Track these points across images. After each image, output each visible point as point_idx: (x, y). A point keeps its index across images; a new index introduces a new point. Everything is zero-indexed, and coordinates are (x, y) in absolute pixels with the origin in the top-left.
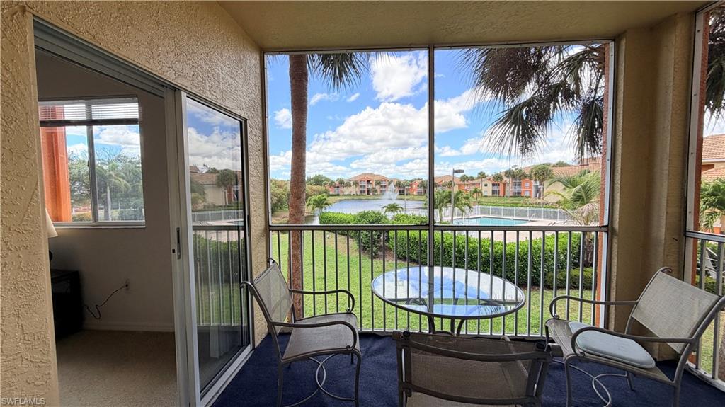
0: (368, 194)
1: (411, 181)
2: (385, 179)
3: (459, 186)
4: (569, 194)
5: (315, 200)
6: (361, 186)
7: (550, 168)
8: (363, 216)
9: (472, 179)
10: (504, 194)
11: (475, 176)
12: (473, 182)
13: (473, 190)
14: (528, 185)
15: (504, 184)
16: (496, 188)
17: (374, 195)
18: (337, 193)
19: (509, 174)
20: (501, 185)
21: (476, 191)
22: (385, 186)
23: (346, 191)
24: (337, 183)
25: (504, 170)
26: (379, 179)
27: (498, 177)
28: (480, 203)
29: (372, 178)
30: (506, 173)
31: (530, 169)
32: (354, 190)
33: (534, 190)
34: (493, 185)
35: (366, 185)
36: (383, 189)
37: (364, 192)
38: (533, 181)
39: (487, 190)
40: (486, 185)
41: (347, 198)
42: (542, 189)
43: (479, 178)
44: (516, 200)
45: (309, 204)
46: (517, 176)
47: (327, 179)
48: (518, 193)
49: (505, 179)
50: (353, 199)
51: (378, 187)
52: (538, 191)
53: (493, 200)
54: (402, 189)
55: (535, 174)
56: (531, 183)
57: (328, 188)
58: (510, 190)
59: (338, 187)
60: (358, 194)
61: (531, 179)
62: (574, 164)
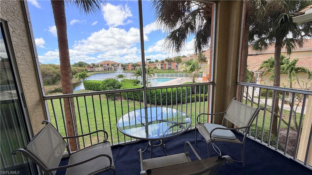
0: (108, 70)
1: (128, 64)
2: (116, 63)
3: (148, 65)
4: (188, 68)
5: (80, 75)
6: (104, 67)
7: (181, 58)
8: (107, 81)
9: (153, 62)
10: (165, 68)
11: (154, 61)
12: (154, 64)
13: (154, 67)
14: (173, 64)
15: (165, 64)
16: (162, 66)
17: (111, 71)
18: (92, 71)
19: (167, 60)
20: (164, 65)
21: (155, 68)
22: (116, 66)
23: (97, 69)
24: (92, 65)
25: (164, 59)
26: (113, 63)
27: (163, 62)
28: (157, 72)
29: (109, 63)
30: (166, 60)
31: (174, 58)
32: (100, 69)
33: (175, 66)
34: (161, 65)
35: (107, 66)
36: (115, 68)
37: (106, 69)
38: (175, 63)
39: (159, 67)
40: (158, 65)
41: (98, 73)
42: (178, 66)
43: (156, 62)
44: (169, 71)
45: (77, 77)
46: (169, 61)
47: (86, 64)
48: (170, 68)
49: (165, 62)
50: (101, 73)
51: (113, 67)
52: (177, 66)
53: (161, 71)
54: (124, 67)
55: (176, 60)
56: (174, 64)
57: (87, 68)
58: (167, 67)
59: (92, 68)
60: (103, 70)
61: (174, 62)
62: (188, 56)
